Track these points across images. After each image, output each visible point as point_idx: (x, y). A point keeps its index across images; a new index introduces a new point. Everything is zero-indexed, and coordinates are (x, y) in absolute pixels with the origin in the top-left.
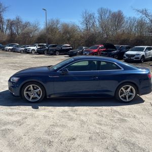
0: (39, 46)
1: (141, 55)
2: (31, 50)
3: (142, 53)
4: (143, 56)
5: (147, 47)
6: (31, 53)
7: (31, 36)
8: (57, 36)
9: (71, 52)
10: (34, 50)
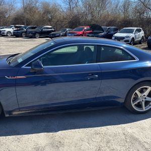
0: (16, 27)
1: (131, 38)
2: (6, 32)
3: (132, 35)
4: (133, 38)
5: (136, 28)
6: (7, 36)
7: (7, 16)
8: (37, 17)
9: (53, 34)
10: (9, 32)
